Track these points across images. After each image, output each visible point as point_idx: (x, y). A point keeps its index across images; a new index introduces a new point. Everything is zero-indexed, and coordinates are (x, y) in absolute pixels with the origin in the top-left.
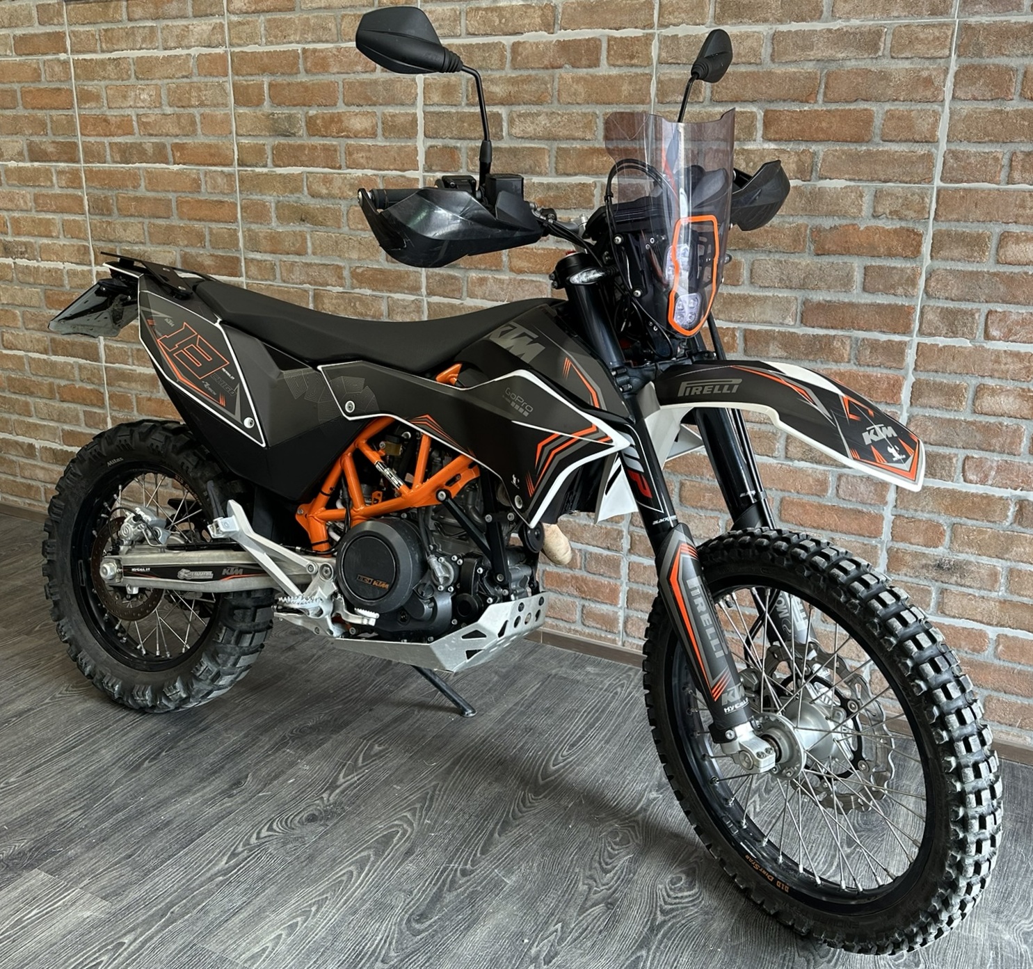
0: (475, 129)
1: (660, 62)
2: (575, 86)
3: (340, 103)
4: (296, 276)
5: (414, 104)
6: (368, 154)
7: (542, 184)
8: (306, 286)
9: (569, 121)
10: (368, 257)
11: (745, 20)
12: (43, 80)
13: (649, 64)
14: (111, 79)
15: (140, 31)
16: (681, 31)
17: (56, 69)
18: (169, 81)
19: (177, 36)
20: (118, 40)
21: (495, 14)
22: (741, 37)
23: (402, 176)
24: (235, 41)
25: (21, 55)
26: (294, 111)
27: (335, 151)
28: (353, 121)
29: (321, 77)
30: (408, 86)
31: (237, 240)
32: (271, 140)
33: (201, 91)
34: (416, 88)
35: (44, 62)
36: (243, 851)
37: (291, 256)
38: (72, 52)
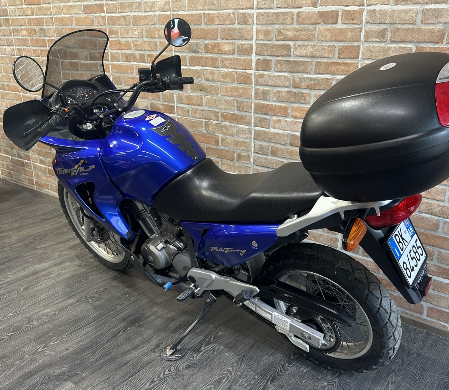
0: (278, 52)
2: (326, 33)
3: (219, 38)
4: (197, 115)
7: (308, 78)
8: (202, 120)
9: (322, 49)
10: (229, 109)
11: (408, 3)
12: (95, 25)
13: (361, 23)
14: (122, 25)
15: (135, 4)
16: (378, 8)
17: (100, 20)
18: (146, 26)
19: (150, 6)
20: (126, 8)
22: (406, 11)
23: (245, 72)
24: (175, 9)
25: (86, 14)
30: (249, 31)
31: (174, 98)
32: (188, 54)
33: (159, 31)
35: (95, 17)
36: (157, 380)
37: (196, 106)
38: (107, 12)
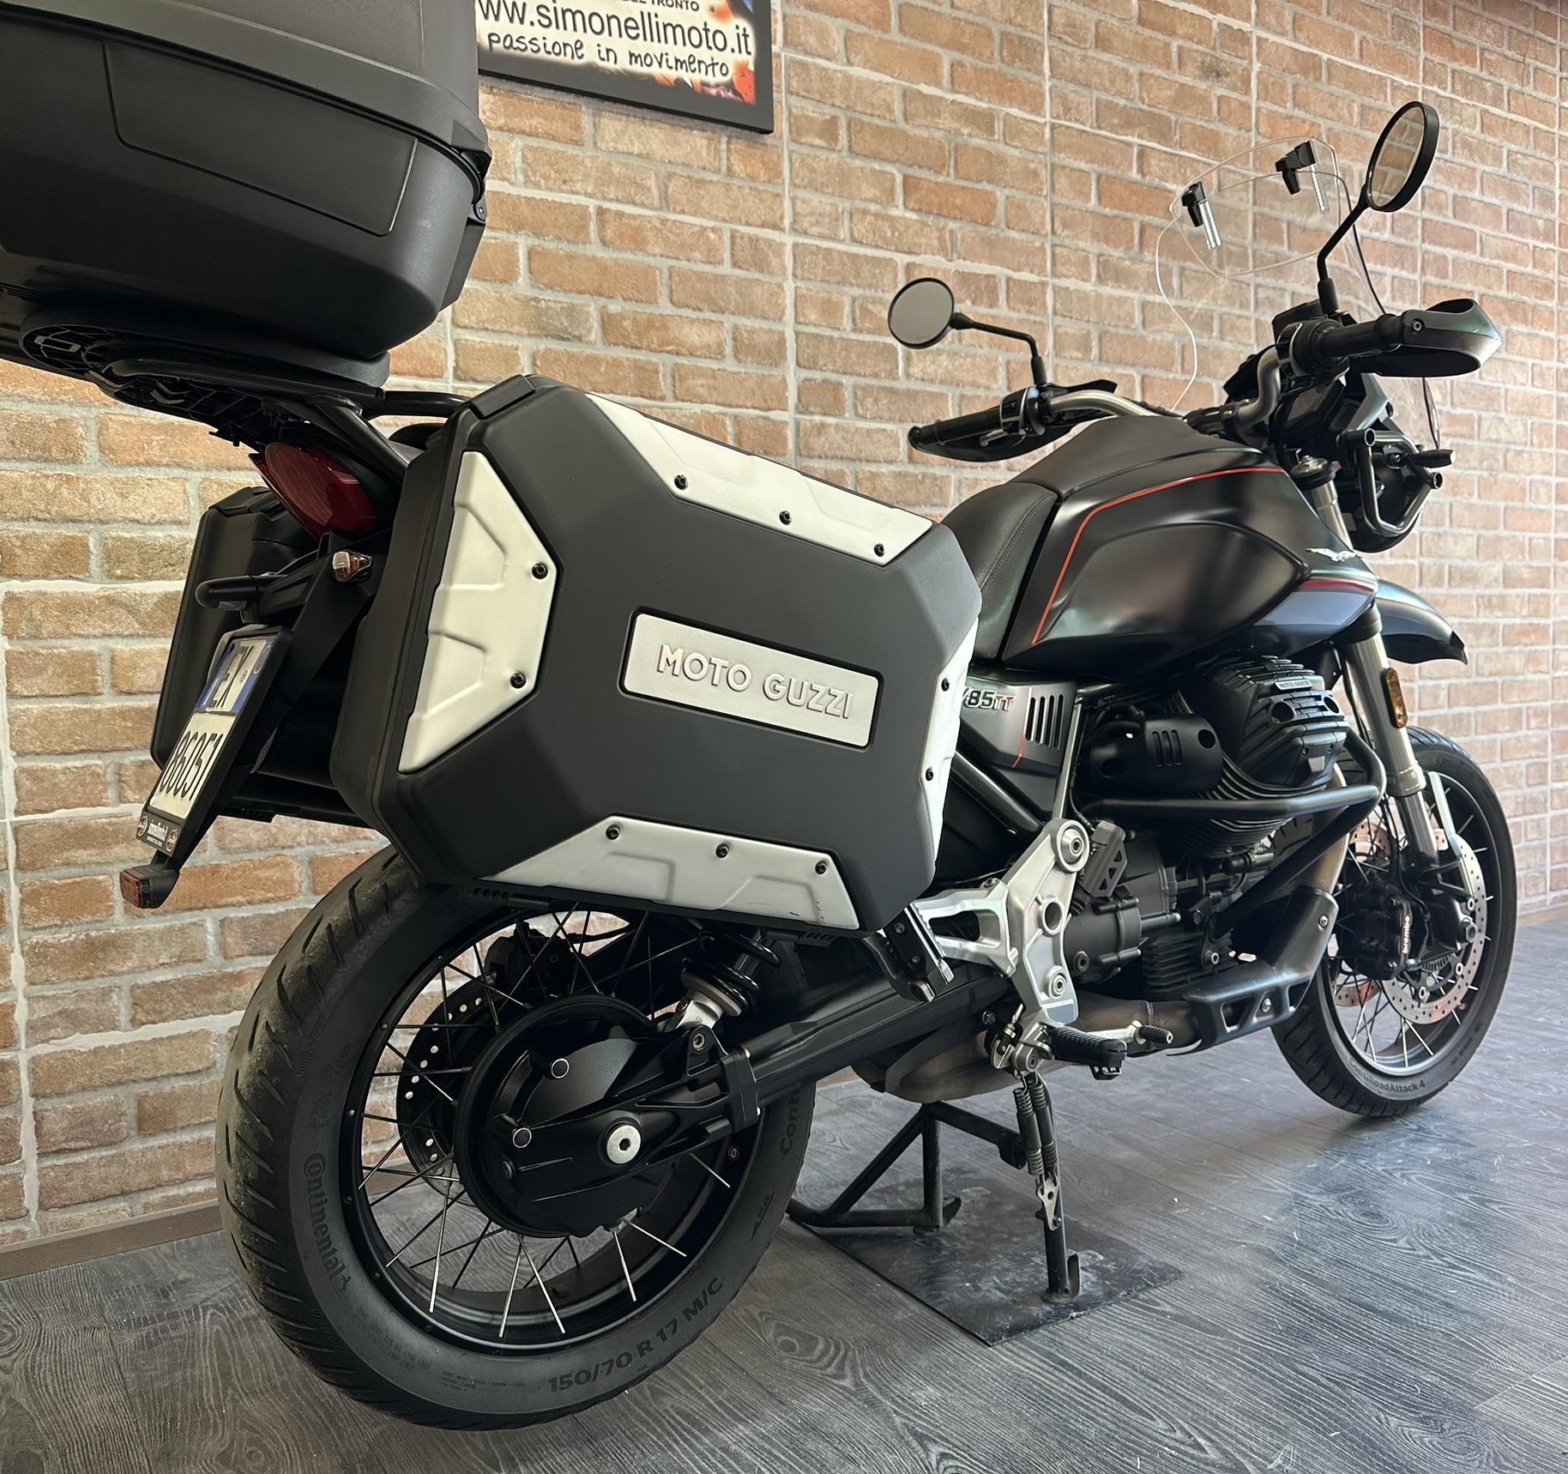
1: (1055, 313)
5: (780, 319)
6: (711, 382)
21: (887, 224)
26: (578, 300)
27: (656, 371)
28: (686, 330)
29: (629, 256)
34: (784, 299)
